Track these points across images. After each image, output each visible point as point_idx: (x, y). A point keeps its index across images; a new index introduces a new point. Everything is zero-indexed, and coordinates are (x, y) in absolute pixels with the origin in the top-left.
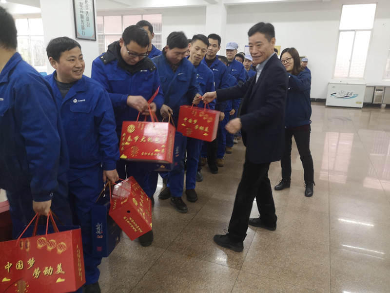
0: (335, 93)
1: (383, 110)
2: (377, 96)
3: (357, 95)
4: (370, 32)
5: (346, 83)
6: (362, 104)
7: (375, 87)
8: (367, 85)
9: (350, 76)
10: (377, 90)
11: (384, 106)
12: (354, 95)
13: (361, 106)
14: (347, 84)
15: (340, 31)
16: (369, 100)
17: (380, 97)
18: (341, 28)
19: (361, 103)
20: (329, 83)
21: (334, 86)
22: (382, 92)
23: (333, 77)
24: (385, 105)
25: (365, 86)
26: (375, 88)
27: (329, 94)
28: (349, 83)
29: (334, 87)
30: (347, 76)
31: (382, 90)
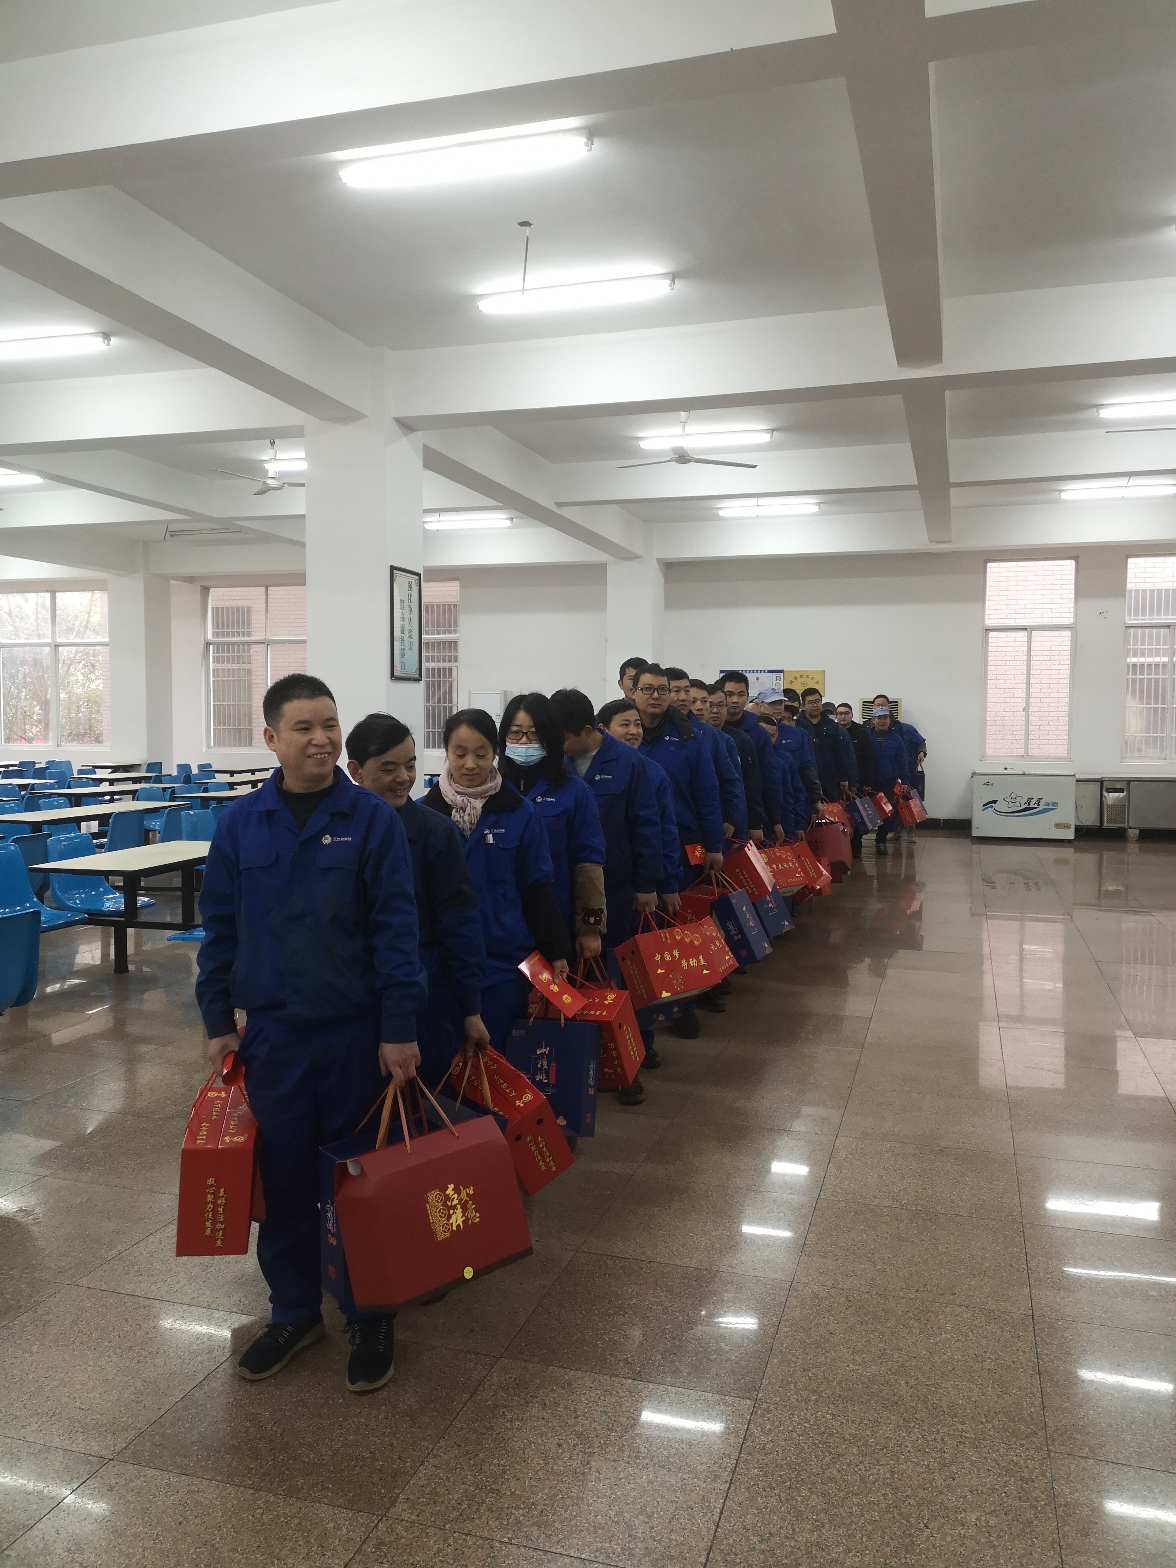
0: (995, 802)
1: (1133, 847)
2: (1113, 807)
3: (1055, 804)
4: (1068, 633)
5: (1021, 772)
6: (1073, 830)
7: (1101, 781)
8: (1078, 777)
9: (1032, 752)
10: (1109, 790)
11: (1133, 833)
12: (1048, 804)
13: (1070, 834)
14: (1024, 775)
15: (988, 630)
16: (1090, 819)
17: (1120, 809)
18: (989, 623)
19: (1067, 826)
20: (974, 774)
21: (989, 779)
22: (1122, 795)
23: (983, 758)
24: (1137, 831)
25: (1073, 779)
26: (1103, 785)
27: (978, 807)
28: (1027, 772)
29: (988, 784)
30: (1021, 752)
31: (1120, 790)
